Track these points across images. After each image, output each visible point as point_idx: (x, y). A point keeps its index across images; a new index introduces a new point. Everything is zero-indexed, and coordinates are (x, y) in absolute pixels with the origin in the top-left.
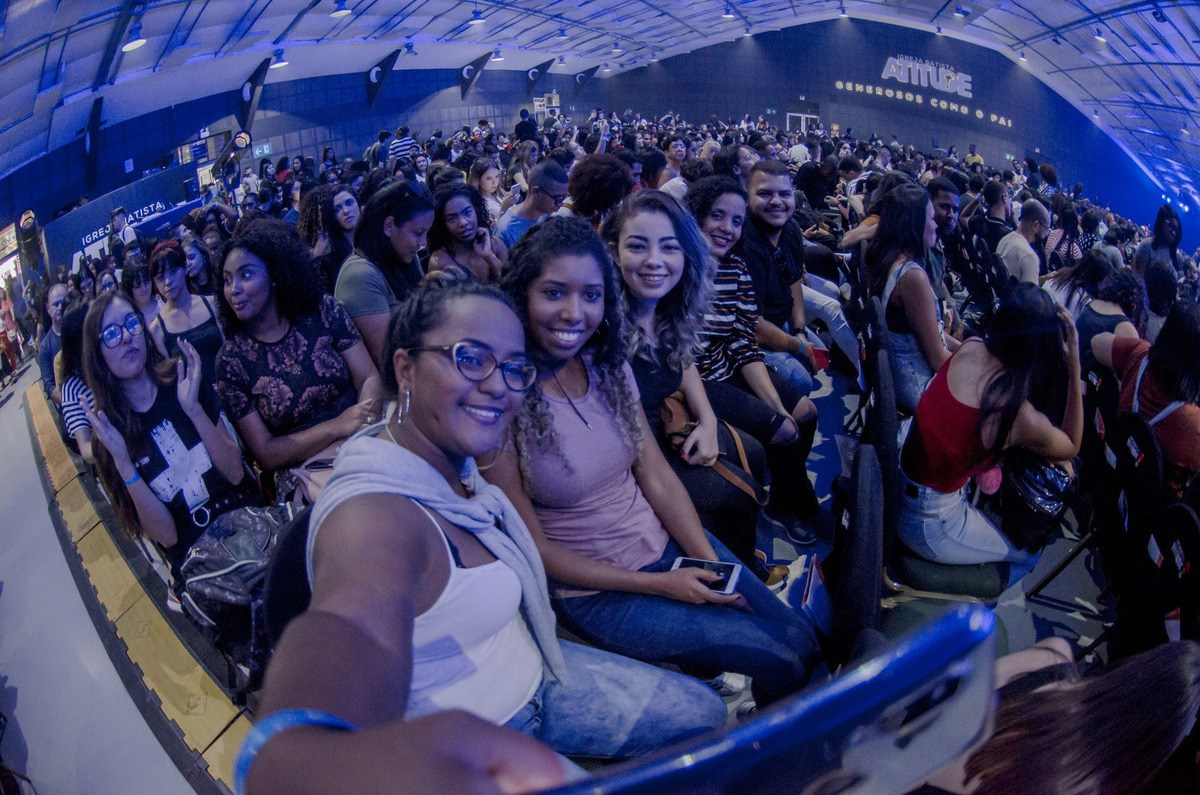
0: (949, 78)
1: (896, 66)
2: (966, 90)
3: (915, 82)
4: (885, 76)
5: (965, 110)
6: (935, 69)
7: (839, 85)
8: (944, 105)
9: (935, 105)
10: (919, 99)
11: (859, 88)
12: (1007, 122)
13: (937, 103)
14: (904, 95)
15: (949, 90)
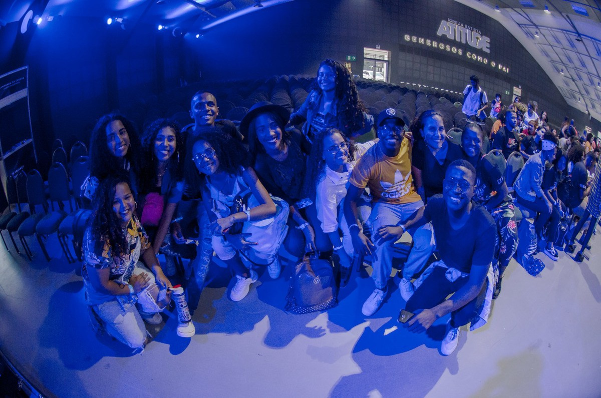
1: (446, 27)
2: (487, 47)
3: (458, 39)
4: (439, 33)
5: (486, 61)
6: (470, 31)
8: (474, 57)
9: (469, 57)
10: (460, 52)
11: (421, 41)
12: (506, 70)
13: (471, 55)
14: (451, 48)
15: (478, 47)
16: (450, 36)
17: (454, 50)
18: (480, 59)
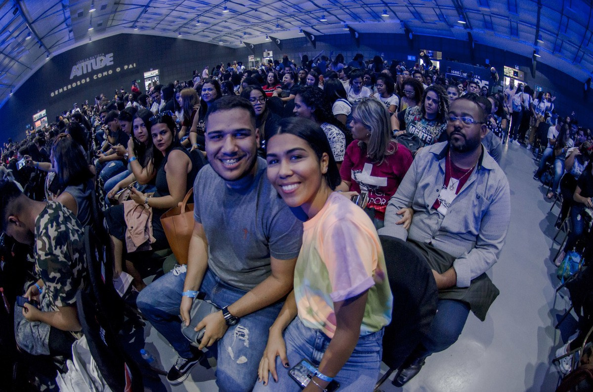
0: (101, 60)
1: (76, 68)
2: (111, 61)
3: (85, 72)
4: (72, 77)
5: (110, 72)
7: (52, 95)
8: (100, 75)
9: (96, 78)
10: (88, 80)
11: (61, 90)
12: (133, 65)
13: (97, 76)
14: (81, 82)
15: (103, 66)
16: (79, 74)
17: (83, 81)
18: (105, 73)
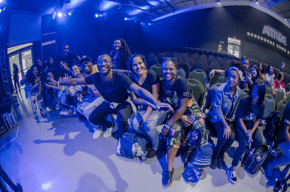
0: (281, 37)
1: (266, 28)
2: (285, 42)
3: (272, 37)
4: (264, 32)
5: (285, 50)
6: (277, 32)
7: (248, 34)
8: (280, 47)
9: (278, 47)
10: (274, 44)
11: (255, 36)
14: (269, 41)
15: (281, 41)
17: (271, 43)
18: (282, 49)
